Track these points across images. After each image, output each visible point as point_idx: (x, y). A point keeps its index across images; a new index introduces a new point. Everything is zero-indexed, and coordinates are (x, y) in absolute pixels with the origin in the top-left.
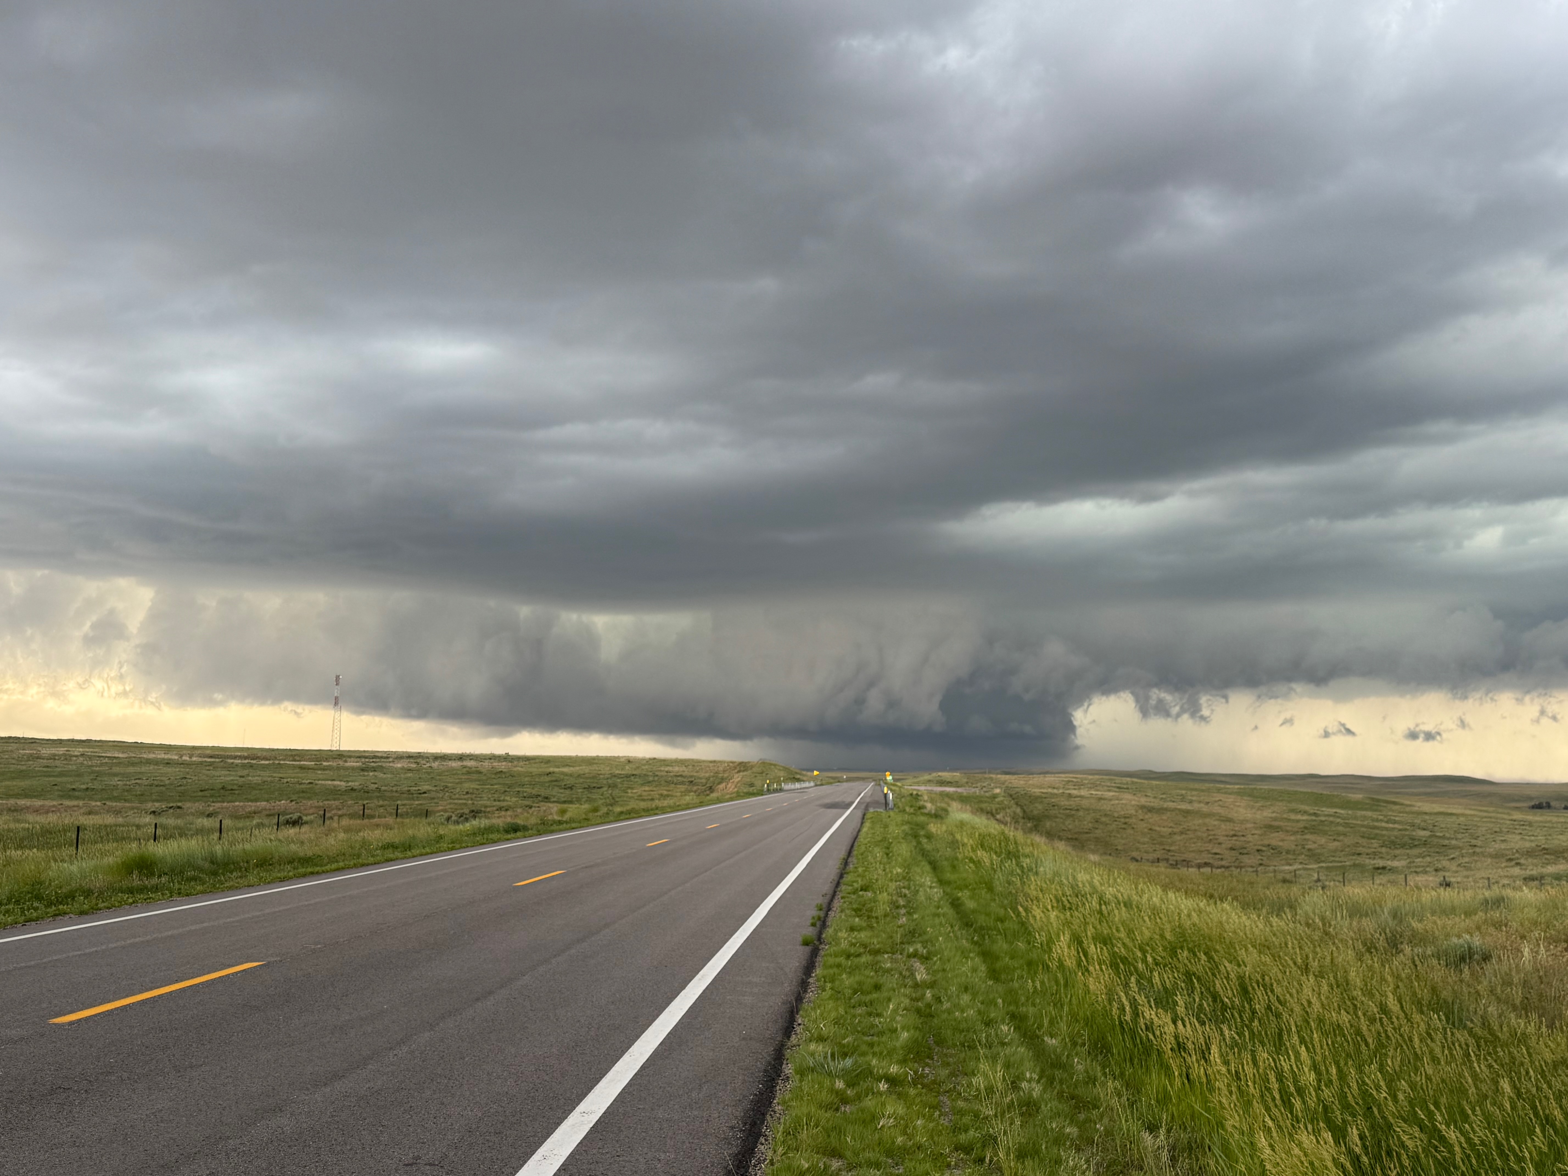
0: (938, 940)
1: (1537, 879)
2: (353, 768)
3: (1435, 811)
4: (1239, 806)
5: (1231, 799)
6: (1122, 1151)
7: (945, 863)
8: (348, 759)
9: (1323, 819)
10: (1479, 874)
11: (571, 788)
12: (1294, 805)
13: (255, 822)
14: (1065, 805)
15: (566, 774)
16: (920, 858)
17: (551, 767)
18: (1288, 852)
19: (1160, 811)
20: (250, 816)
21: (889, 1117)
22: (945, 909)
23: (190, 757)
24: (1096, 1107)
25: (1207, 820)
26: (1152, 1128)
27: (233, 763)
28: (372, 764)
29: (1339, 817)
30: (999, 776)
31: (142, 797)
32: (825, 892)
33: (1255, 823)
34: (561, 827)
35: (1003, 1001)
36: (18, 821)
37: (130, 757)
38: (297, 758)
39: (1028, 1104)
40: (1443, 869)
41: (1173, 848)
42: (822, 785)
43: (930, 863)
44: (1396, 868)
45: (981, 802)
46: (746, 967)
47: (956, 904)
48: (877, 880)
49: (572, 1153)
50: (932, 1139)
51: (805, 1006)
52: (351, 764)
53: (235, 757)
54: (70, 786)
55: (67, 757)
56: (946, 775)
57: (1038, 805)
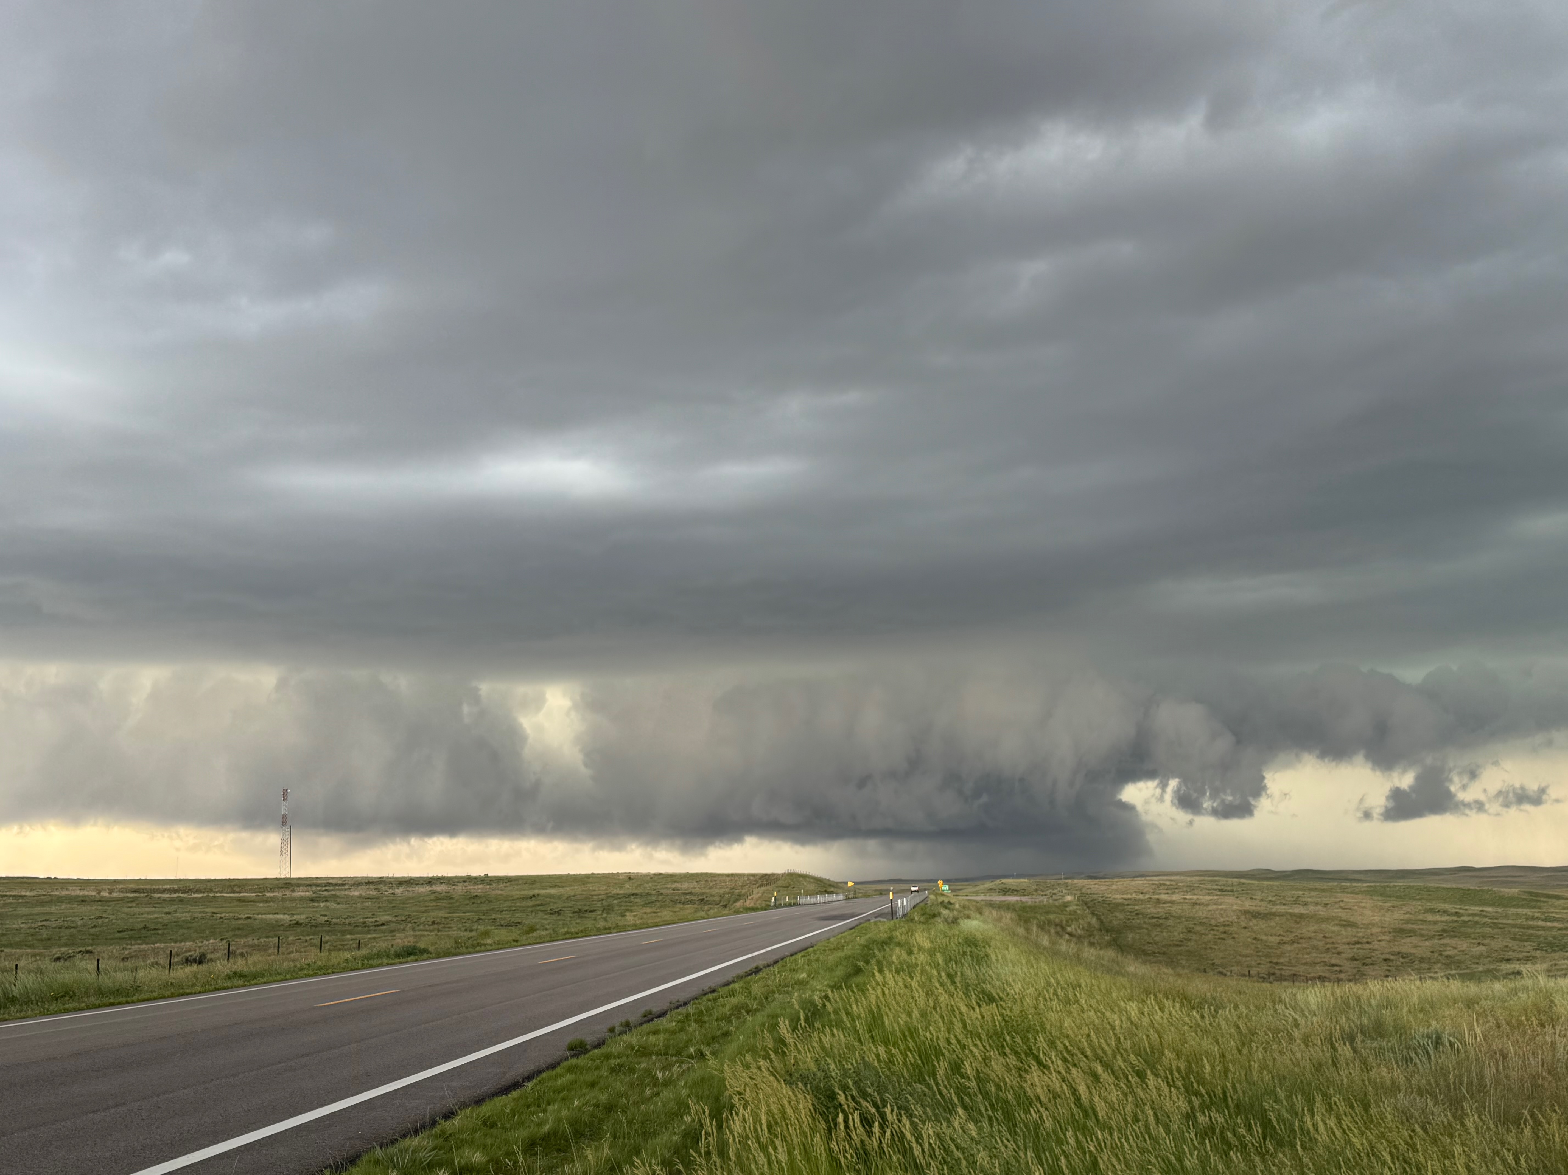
2: (301, 899)
4: (1364, 907)
5: (1357, 899)
8: (296, 888)
9: (1466, 918)
11: (558, 913)
14: (1151, 913)
15: (551, 896)
19: (1267, 916)
23: (110, 893)
25: (1324, 926)
27: (159, 898)
28: (325, 893)
29: (1486, 916)
30: (1076, 881)
31: (48, 942)
33: (1383, 927)
37: (40, 895)
38: (237, 889)
41: (1282, 960)
42: (855, 898)
45: (1048, 913)
52: (299, 893)
53: (164, 891)
57: (1117, 914)
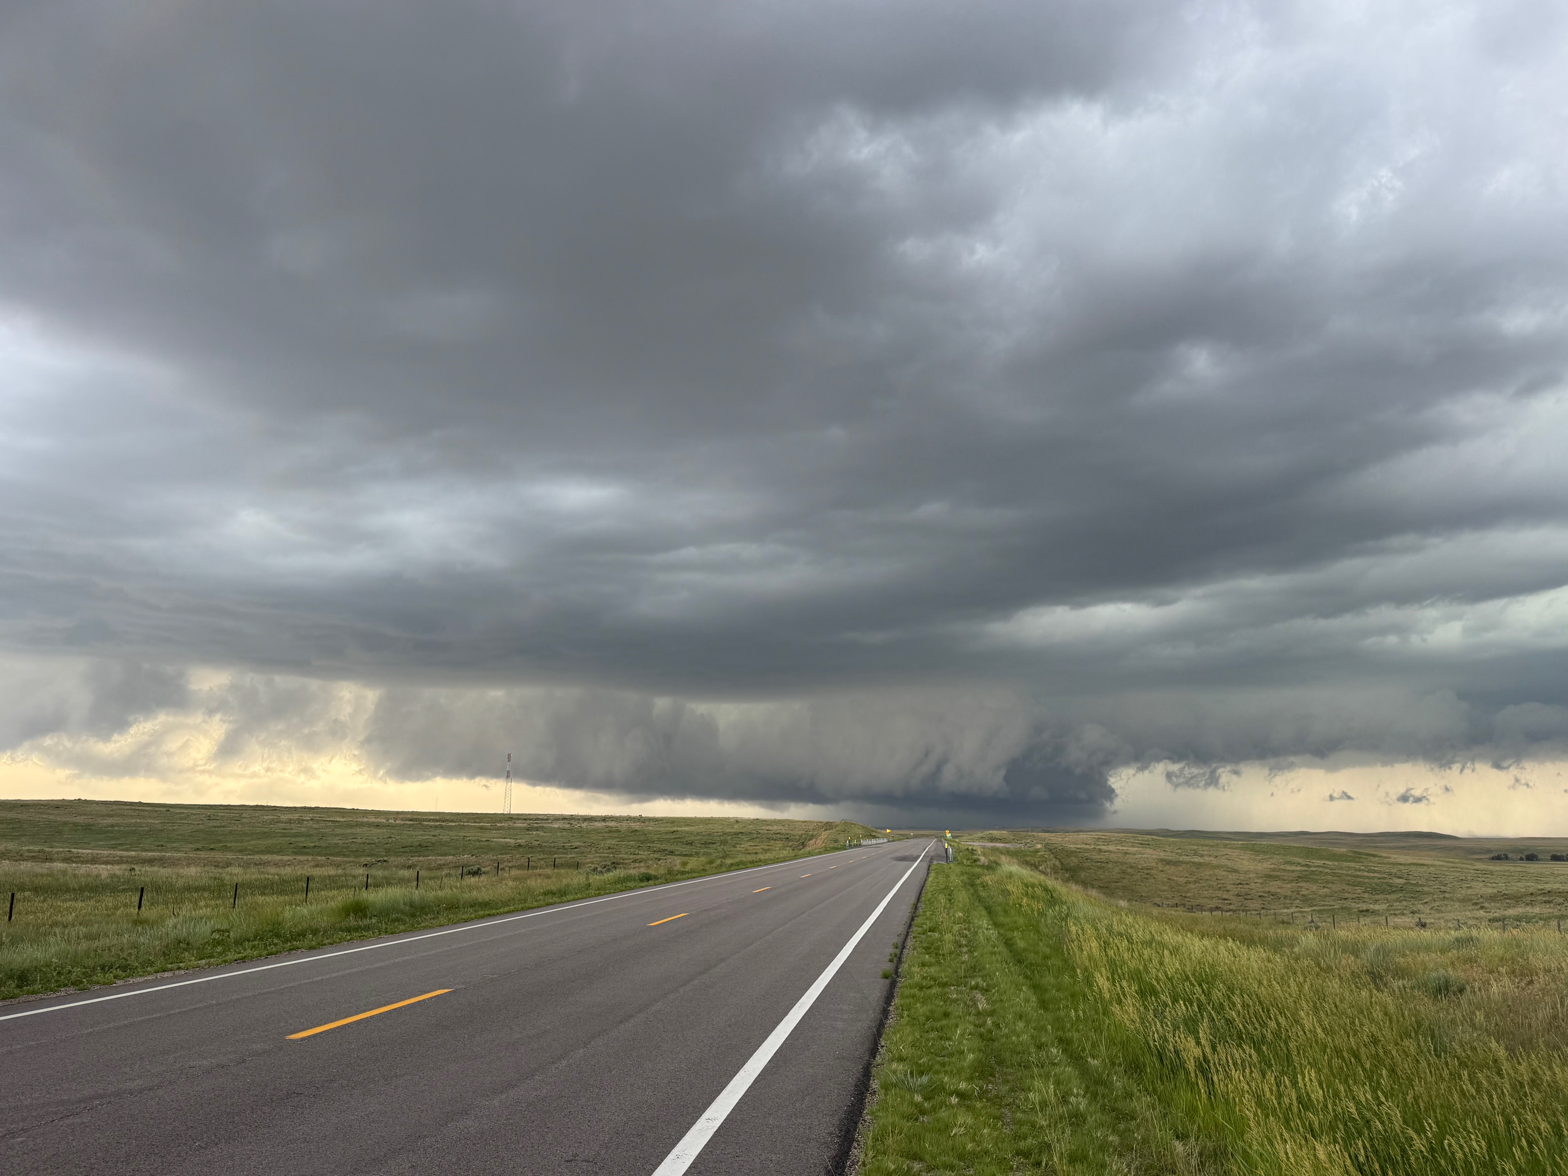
0: (995, 974)
1: (1500, 920)
2: (521, 828)
3: (1409, 862)
4: (1243, 859)
5: (1236, 853)
6: (1157, 1156)
7: (999, 908)
8: (518, 822)
9: (1314, 869)
10: (1450, 916)
11: (691, 844)
12: (1289, 858)
13: (444, 873)
14: (1096, 859)
15: (687, 832)
16: (977, 904)
17: (674, 826)
18: (1285, 897)
19: (1177, 863)
20: (440, 867)
21: (960, 1127)
22: (1000, 948)
23: (395, 821)
24: (1133, 1118)
25: (1216, 871)
26: (1182, 1137)
27: (427, 825)
28: (535, 825)
29: (1327, 868)
30: (1040, 834)
31: (357, 853)
32: (899, 932)
33: (1257, 873)
34: (684, 876)
35: (1052, 1028)
36: (263, 873)
37: (349, 821)
39: (1076, 1116)
40: (1418, 912)
41: (1189, 895)
42: (893, 841)
43: (986, 908)
44: (1378, 910)
45: (1025, 855)
46: (837, 996)
47: (1009, 944)
48: (942, 923)
49: (700, 1153)
50: (997, 1145)
51: (887, 1030)
52: (519, 824)
53: (430, 820)
54: (301, 845)
55: (300, 821)
56: (996, 833)
57: (1073, 858)
